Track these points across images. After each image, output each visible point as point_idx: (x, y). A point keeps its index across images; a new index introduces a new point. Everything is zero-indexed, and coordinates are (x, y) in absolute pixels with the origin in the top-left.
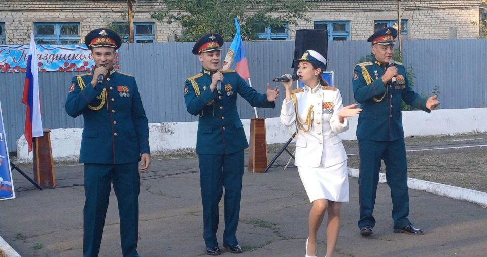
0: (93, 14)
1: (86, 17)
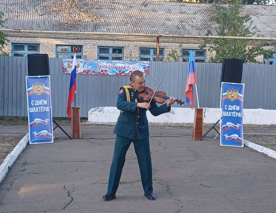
0: (172, 44)
1: (168, 45)
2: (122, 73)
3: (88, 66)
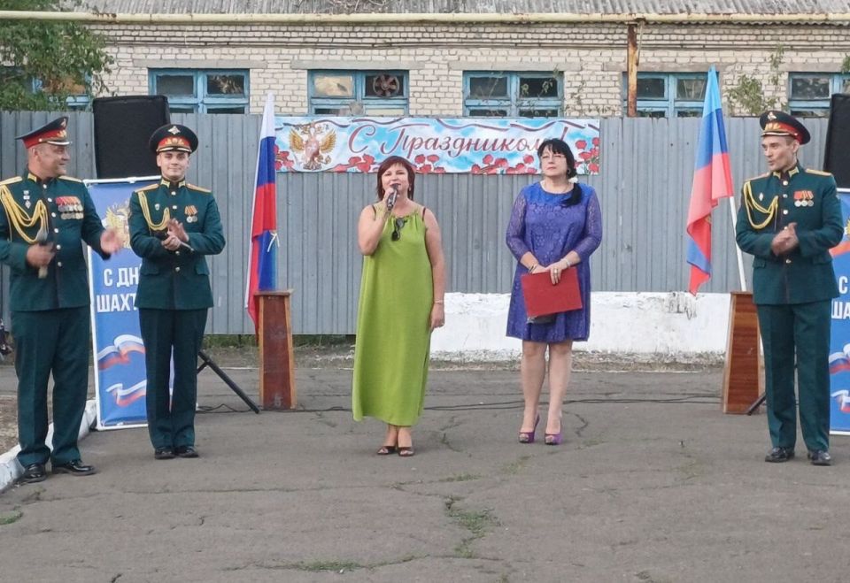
0: (747, 54)
1: (734, 61)
2: (496, 166)
3: (366, 140)
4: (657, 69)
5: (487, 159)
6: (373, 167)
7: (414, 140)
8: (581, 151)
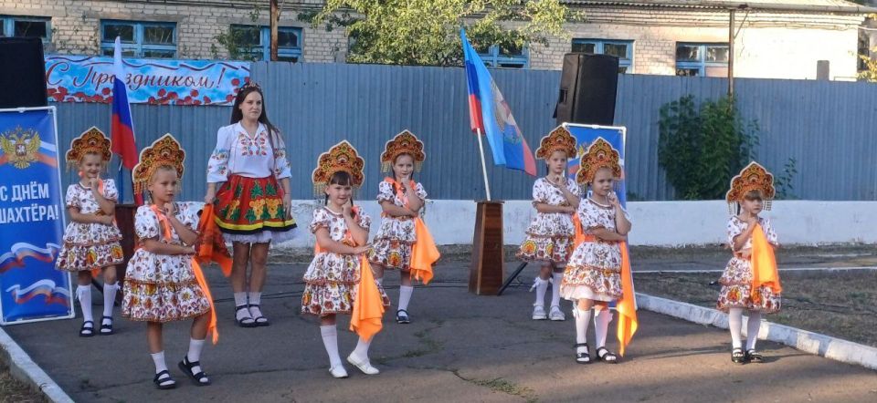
0: (199, 9)
1: (188, 14)
2: (168, 98)
3: (61, 75)
4: (128, 18)
5: (161, 92)
6: (66, 97)
7: (101, 75)
8: (235, 87)
